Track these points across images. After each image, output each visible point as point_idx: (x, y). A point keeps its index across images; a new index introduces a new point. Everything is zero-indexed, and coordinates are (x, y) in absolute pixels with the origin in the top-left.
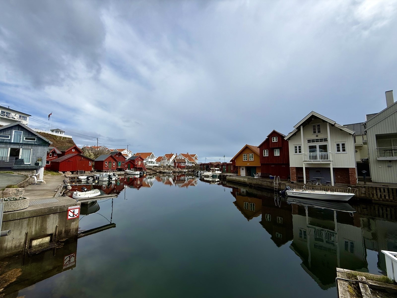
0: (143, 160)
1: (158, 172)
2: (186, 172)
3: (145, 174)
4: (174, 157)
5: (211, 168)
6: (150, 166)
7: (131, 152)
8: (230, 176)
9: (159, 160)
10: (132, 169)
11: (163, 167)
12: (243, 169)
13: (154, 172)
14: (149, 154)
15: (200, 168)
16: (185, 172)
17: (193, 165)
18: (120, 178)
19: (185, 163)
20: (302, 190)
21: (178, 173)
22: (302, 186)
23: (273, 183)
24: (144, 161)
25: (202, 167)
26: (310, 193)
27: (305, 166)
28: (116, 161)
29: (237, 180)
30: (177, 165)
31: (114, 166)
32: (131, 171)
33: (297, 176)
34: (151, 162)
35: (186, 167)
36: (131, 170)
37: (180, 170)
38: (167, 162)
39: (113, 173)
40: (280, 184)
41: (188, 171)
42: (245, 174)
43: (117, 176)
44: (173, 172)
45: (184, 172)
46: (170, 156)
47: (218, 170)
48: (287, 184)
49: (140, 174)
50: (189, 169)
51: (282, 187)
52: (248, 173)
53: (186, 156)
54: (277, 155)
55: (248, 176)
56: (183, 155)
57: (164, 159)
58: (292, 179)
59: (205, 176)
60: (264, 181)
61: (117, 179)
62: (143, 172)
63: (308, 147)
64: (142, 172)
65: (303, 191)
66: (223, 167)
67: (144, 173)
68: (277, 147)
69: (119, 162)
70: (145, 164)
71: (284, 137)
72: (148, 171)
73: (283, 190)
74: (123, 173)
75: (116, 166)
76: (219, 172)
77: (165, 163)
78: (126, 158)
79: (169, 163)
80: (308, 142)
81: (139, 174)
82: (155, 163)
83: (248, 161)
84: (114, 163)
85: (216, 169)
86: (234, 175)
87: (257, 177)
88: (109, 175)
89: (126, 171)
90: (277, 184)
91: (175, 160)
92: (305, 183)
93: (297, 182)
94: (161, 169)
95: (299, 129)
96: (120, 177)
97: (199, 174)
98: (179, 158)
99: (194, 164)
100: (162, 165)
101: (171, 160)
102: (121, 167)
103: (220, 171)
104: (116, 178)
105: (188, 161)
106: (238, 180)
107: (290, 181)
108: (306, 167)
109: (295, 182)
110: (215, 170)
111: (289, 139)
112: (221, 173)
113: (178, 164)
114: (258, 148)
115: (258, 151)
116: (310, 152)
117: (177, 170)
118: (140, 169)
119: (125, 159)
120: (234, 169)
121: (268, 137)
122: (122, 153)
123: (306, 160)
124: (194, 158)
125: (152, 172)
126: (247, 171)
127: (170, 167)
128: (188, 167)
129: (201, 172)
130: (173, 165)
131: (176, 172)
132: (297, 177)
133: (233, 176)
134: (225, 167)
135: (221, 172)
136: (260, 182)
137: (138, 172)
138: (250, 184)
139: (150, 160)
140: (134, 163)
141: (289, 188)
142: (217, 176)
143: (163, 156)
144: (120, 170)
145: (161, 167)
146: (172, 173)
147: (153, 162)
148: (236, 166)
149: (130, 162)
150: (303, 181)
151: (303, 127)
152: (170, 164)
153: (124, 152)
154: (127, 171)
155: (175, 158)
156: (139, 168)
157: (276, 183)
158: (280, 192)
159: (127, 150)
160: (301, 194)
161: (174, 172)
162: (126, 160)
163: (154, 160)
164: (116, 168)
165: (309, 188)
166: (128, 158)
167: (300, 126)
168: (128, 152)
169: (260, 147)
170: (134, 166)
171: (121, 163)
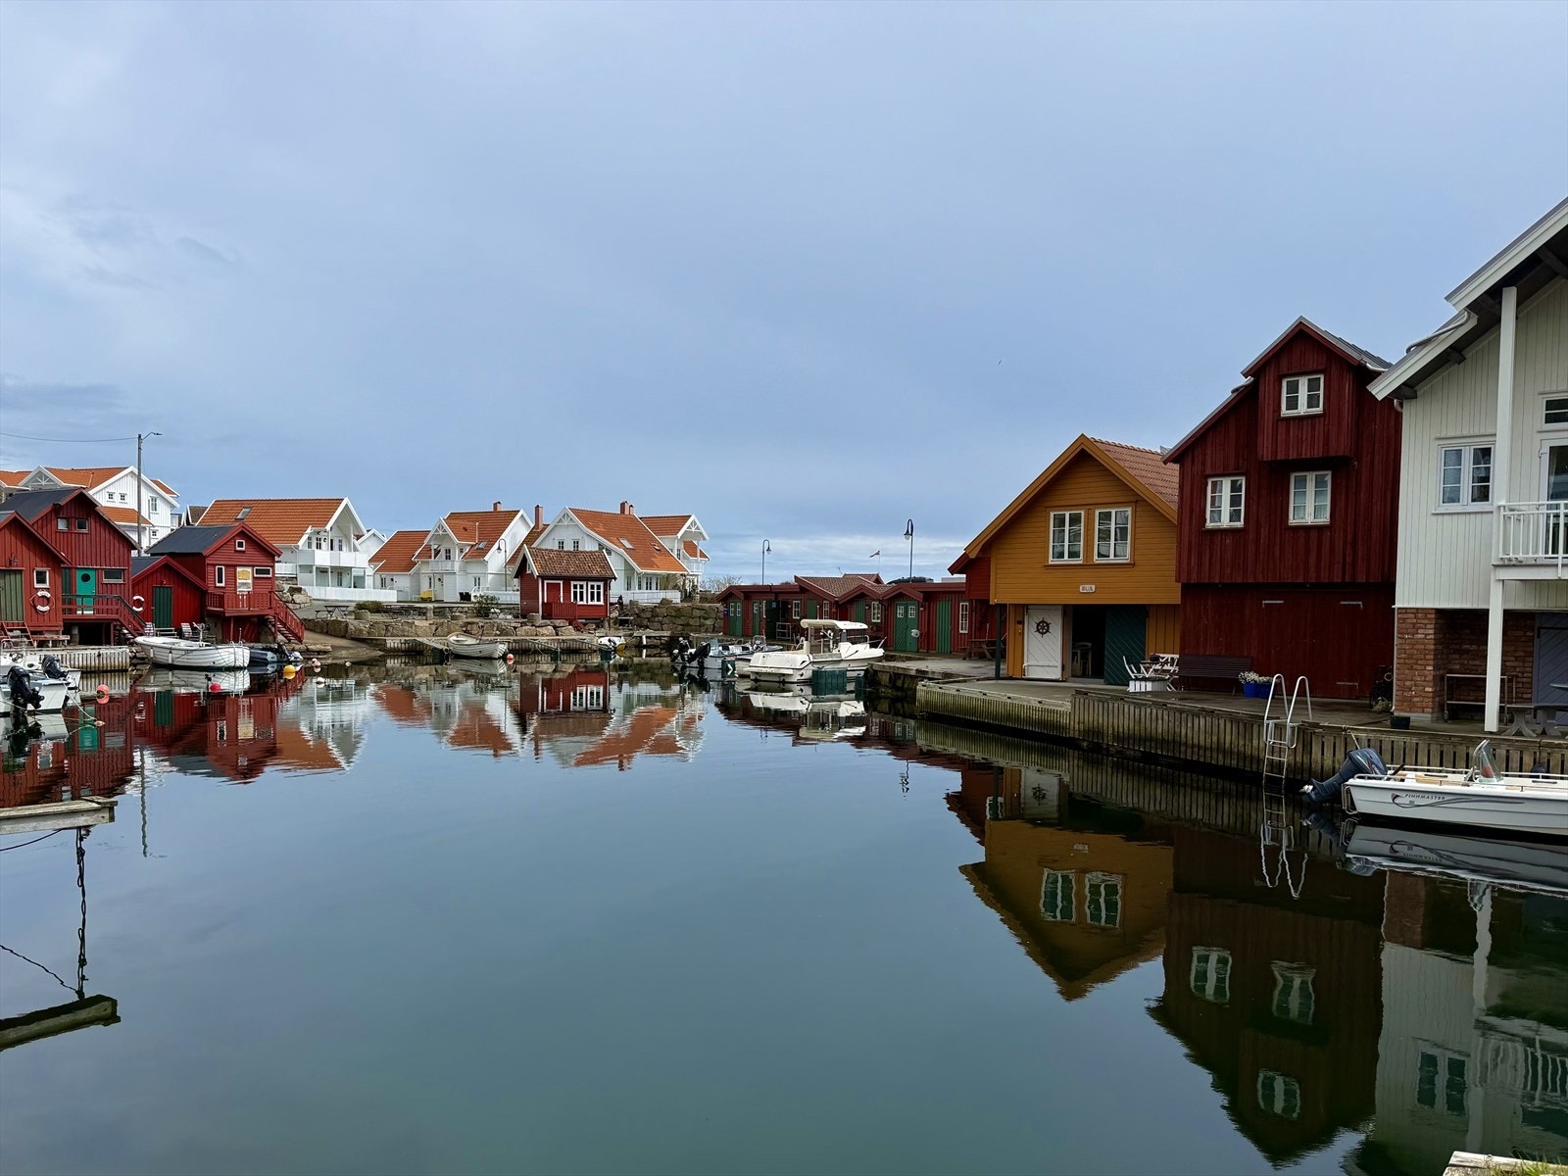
0: (271, 555)
1: (394, 653)
2: (616, 650)
3: (295, 663)
4: (515, 534)
5: (805, 623)
6: (331, 607)
7: (168, 491)
8: (948, 677)
9: (399, 555)
10: (186, 627)
11: (430, 614)
12: (1043, 628)
13: (365, 652)
14: (317, 511)
15: (720, 623)
16: (605, 653)
17: (664, 602)
18: (101, 694)
19: (607, 580)
20: (1461, 778)
21: (554, 655)
22: (1462, 750)
23: (1255, 727)
24: (282, 569)
25: (736, 609)
26: (1517, 793)
27: (1505, 599)
28: (54, 560)
29: (993, 708)
30: (542, 596)
31: (45, 600)
32: (183, 644)
33: (1442, 678)
34: (340, 573)
35: (615, 614)
36: (181, 635)
37: (569, 634)
38: (463, 570)
39: (43, 653)
40: (1305, 734)
41: (626, 647)
42: (1059, 665)
43: (74, 679)
44: (511, 651)
45: (601, 650)
46: (487, 526)
47: (854, 637)
48: (1360, 733)
49: (254, 662)
50: (640, 626)
51: (1323, 756)
52: (1084, 657)
53: (616, 524)
54: (1309, 519)
55: (1084, 675)
56: (591, 518)
57: (437, 552)
58: (1402, 700)
59: (756, 680)
60: (1196, 714)
61: (75, 700)
62: (279, 651)
63: (1546, 458)
64: (271, 650)
65: (1471, 779)
66: (900, 611)
67: (283, 659)
68: (1318, 453)
69: (79, 574)
70: (287, 587)
71: (1375, 375)
72: (314, 641)
73: (1323, 776)
74: (115, 654)
75: (60, 604)
76: (865, 651)
77: (446, 579)
78: (134, 537)
79: (477, 582)
80: (1549, 419)
81: (245, 668)
82: (369, 581)
83: (1088, 566)
84: (41, 580)
85: (844, 625)
86: (974, 672)
87: (1149, 686)
88: (14, 672)
89: (140, 639)
90: (1289, 731)
91: (525, 559)
92: (1491, 722)
93: (1438, 720)
94: (422, 630)
95: (1486, 309)
96: (104, 688)
97: (713, 663)
98: (561, 544)
99: (675, 587)
100: (424, 600)
101: (497, 559)
102: (98, 611)
103: (873, 646)
104: (67, 698)
105: (629, 569)
106: (1001, 710)
107: (1387, 711)
108: (1511, 606)
109: (1421, 718)
110: (837, 632)
111: (1409, 390)
112: (879, 659)
113: (553, 588)
114: (1165, 463)
115: (1167, 485)
116: (1553, 496)
117: (545, 635)
118: (251, 627)
119: (130, 545)
120: (978, 628)
121: (1250, 379)
122: (100, 496)
123: (1521, 556)
124: (671, 544)
125: (346, 652)
126: (1075, 640)
127: (486, 616)
128: (630, 617)
129: (726, 648)
130: (512, 596)
131: (536, 652)
132: (1439, 680)
133: (966, 679)
134: (912, 613)
135: (879, 652)
136: (1161, 724)
137: (237, 653)
138: (1094, 732)
139: (323, 558)
140: (203, 577)
141: (1371, 763)
142: (850, 680)
143: (431, 527)
144: (92, 633)
145: (422, 612)
146: (504, 658)
147: (354, 573)
148: (993, 601)
149: (166, 569)
150: (1482, 709)
151: (1519, 304)
152: (491, 593)
153: (111, 496)
154: (153, 641)
155: (530, 539)
156: (241, 620)
157: (1280, 729)
158: (1308, 788)
159: (140, 480)
160: (1449, 802)
161: (523, 652)
162: (134, 553)
163: (359, 557)
164: (61, 616)
165: (1515, 764)
166: (145, 543)
167: (1495, 293)
168: (146, 495)
169: (1182, 455)
170: (203, 605)
171: (98, 579)
